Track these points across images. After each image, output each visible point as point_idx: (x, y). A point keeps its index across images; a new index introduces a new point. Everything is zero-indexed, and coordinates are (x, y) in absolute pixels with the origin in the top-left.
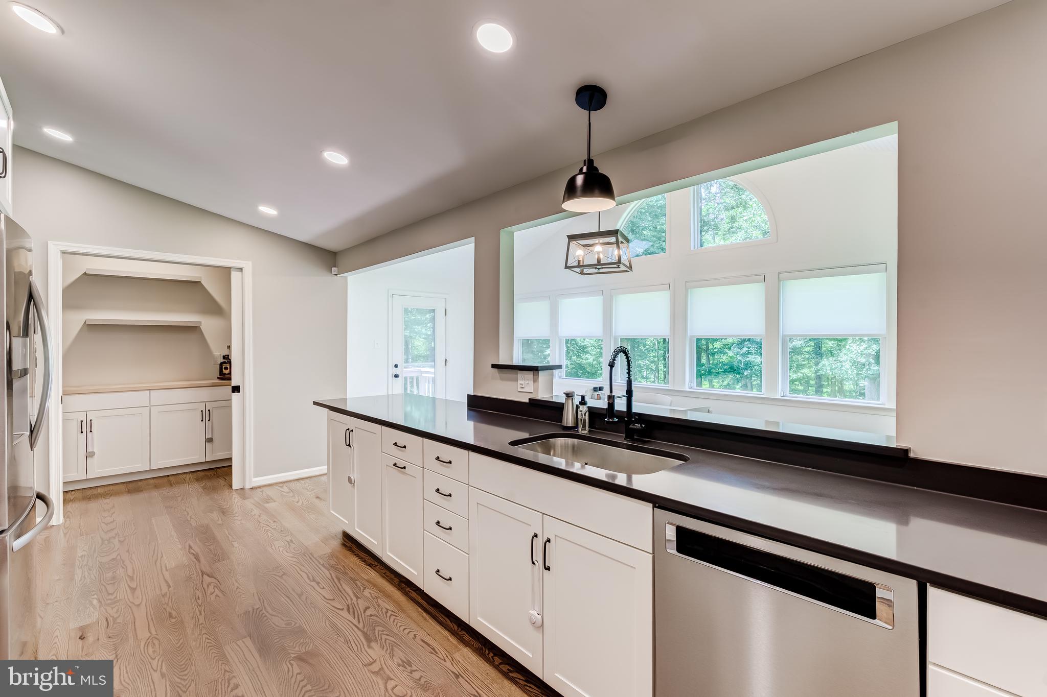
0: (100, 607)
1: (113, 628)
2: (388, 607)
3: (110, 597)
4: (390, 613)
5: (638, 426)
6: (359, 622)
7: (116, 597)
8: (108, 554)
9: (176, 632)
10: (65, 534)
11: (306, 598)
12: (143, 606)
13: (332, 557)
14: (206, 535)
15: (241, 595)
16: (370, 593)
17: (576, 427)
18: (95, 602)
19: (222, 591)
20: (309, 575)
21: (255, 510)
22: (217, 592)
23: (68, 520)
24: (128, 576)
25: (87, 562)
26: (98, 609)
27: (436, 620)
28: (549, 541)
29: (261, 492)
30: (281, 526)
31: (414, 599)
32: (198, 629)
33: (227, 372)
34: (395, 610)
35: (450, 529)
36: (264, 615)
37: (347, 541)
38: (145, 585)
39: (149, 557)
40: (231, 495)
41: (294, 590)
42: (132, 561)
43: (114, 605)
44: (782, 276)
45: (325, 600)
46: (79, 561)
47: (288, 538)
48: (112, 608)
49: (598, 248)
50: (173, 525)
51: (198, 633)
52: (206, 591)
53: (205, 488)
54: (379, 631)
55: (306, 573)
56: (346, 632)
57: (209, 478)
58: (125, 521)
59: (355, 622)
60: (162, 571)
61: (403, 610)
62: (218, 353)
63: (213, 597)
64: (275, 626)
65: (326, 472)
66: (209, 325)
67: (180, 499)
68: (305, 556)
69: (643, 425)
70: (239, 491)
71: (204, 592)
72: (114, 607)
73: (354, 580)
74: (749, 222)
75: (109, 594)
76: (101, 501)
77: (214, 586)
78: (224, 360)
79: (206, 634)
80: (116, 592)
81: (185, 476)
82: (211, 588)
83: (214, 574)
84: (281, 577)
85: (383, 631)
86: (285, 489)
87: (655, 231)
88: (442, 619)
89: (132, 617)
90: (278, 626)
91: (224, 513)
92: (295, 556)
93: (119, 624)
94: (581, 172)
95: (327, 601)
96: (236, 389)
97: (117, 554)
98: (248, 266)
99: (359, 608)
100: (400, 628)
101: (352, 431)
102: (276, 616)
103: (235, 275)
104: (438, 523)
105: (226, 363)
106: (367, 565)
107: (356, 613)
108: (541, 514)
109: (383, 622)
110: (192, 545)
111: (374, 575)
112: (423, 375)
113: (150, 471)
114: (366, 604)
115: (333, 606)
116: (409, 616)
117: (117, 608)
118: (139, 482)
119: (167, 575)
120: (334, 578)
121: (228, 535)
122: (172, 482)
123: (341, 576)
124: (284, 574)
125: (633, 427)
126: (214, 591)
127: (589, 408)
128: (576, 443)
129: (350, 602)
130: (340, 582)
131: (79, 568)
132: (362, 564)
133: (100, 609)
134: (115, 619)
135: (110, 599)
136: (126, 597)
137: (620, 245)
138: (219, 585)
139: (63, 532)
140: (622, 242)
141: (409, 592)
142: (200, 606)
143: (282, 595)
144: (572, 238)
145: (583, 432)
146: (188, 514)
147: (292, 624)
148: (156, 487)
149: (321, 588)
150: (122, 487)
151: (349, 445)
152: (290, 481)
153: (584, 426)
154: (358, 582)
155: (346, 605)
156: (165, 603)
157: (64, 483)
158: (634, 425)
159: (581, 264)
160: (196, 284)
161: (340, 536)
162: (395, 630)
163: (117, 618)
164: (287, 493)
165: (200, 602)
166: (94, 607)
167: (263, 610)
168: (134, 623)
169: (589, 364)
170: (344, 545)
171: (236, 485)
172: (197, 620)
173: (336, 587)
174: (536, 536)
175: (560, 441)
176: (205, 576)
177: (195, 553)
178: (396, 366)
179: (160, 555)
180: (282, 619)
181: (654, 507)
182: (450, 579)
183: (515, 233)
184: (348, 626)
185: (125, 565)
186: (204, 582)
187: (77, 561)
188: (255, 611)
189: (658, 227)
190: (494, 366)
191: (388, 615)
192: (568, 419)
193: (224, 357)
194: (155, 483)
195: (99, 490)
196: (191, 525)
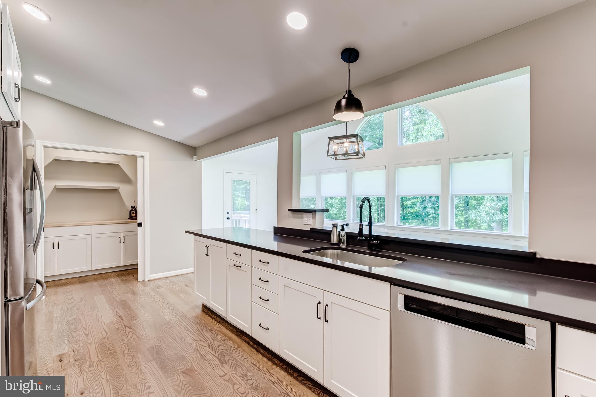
0: (69, 344)
1: (78, 355)
2: (232, 346)
3: (74, 339)
4: (232, 348)
5: (375, 242)
6: (216, 353)
7: (78, 339)
8: (71, 316)
9: (113, 358)
10: (46, 305)
11: (185, 340)
12: (93, 344)
13: (197, 318)
14: (125, 305)
15: (147, 338)
16: (220, 337)
17: (339, 243)
18: (66, 341)
19: (137, 336)
20: (185, 327)
21: (152, 292)
22: (134, 336)
23: (47, 297)
24: (84, 327)
25: (60, 320)
26: (68, 345)
27: (259, 352)
28: (327, 305)
29: (154, 282)
30: (167, 301)
31: (246, 341)
32: (125, 356)
33: (134, 215)
34: (236, 347)
35: (268, 300)
36: (162, 349)
37: (205, 309)
38: (93, 333)
39: (94, 318)
40: (137, 284)
41: (177, 336)
42: (85, 320)
43: (77, 343)
44: (451, 161)
45: (195, 341)
46: (55, 319)
47: (172, 308)
48: (76, 345)
49: (346, 145)
50: (106, 300)
51: (126, 358)
52: (128, 336)
53: (122, 280)
54: (227, 358)
55: (184, 327)
56: (209, 359)
57: (125, 275)
58: (79, 298)
59: (214, 353)
60: (102, 325)
61: (240, 347)
62: (129, 205)
63: (132, 339)
64: (168, 355)
65: (193, 271)
66: (124, 189)
67: (109, 286)
68: (182, 317)
69: (379, 242)
70: (141, 282)
71: (127, 337)
72: (77, 344)
73: (211, 330)
74: (427, 132)
75: (74, 337)
76: (65, 287)
77: (132, 333)
78: (132, 209)
79: (130, 359)
80: (77, 336)
81: (110, 274)
82: (131, 335)
83: (131, 327)
84: (169, 328)
85: (229, 358)
86: (168, 281)
87: (373, 138)
88: (262, 352)
89: (87, 349)
90: (170, 355)
91: (134, 294)
92: (177, 317)
93: (80, 353)
94: (344, 97)
95: (196, 341)
96: (140, 225)
97: (76, 316)
98: (147, 155)
99: (215, 346)
100: (239, 356)
101: (209, 247)
102: (168, 349)
103: (139, 160)
104: (260, 297)
105: (133, 211)
106: (217, 322)
107: (213, 348)
108: (323, 291)
109: (229, 353)
110: (117, 311)
111: (222, 328)
112: (242, 218)
113: (91, 271)
114: (219, 344)
115: (200, 345)
116: (243, 350)
117: (78, 345)
118: (85, 277)
119: (105, 327)
120: (199, 329)
121: (137, 305)
122: (104, 277)
123: (203, 328)
124: (171, 327)
125: (372, 243)
126: (132, 336)
127: (346, 233)
128: (339, 253)
129: (210, 343)
130: (203, 332)
131: (56, 323)
132: (215, 322)
133: (69, 345)
134: (78, 351)
135: (75, 340)
136: (83, 339)
137: (359, 143)
138: (135, 333)
139: (45, 304)
140: (360, 142)
141: (243, 337)
142: (125, 344)
143: (171, 338)
144: (331, 139)
145: (343, 246)
146: (114, 294)
147: (177, 354)
148: (95, 280)
149: (192, 335)
150: (76, 280)
151: (207, 255)
152: (170, 277)
153: (343, 243)
154: (213, 331)
155: (207, 344)
156: (106, 342)
157: (45, 277)
158: (373, 242)
159: (336, 154)
160: (116, 166)
161: (201, 306)
162: (236, 358)
163: (79, 350)
164: (169, 283)
165: (125, 342)
166: (66, 344)
167: (161, 346)
168: (89, 353)
169: (334, 214)
170: (203, 311)
171: (140, 278)
172: (124, 351)
173: (201, 334)
174: (320, 303)
175: (330, 251)
176: (127, 328)
177: (120, 315)
178: (228, 213)
179: (100, 317)
180: (172, 351)
181: (391, 284)
182: (268, 329)
183: (301, 135)
184: (209, 355)
185: (81, 322)
186: (126, 331)
187: (54, 319)
188: (156, 347)
189: (374, 136)
190: (289, 210)
191: (232, 349)
192: (334, 239)
193: (132, 207)
194: (94, 278)
195: (63, 281)
196: (117, 300)
